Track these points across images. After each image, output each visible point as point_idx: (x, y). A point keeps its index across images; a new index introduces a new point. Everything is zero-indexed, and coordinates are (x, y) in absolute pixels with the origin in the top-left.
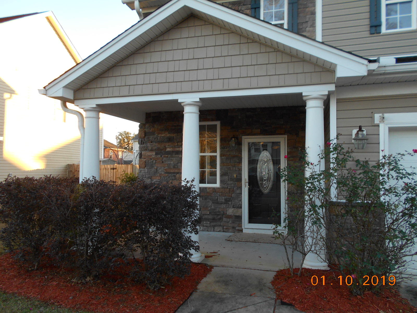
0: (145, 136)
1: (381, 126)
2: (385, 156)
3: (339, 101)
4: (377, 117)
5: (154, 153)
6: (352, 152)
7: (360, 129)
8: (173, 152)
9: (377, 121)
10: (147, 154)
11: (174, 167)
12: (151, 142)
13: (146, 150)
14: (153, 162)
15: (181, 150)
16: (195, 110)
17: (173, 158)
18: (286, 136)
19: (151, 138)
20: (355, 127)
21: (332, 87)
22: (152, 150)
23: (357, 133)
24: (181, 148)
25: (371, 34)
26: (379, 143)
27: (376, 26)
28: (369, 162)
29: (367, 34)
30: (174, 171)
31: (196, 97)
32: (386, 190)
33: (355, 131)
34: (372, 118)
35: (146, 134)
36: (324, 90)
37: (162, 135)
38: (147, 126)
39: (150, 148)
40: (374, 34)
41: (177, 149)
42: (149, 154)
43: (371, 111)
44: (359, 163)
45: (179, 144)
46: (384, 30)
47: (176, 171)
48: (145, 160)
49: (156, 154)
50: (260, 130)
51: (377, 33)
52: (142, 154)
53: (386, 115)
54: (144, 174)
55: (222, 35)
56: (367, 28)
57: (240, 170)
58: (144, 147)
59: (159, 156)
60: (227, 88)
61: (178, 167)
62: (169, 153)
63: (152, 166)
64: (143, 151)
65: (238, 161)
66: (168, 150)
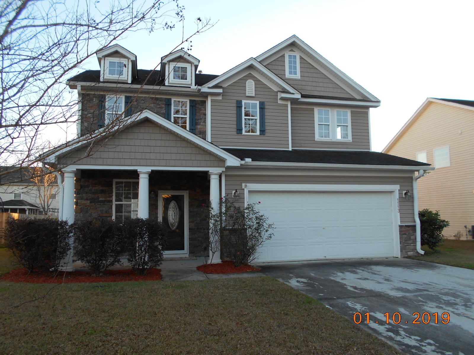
0: (81, 188)
1: (245, 190)
2: (249, 204)
3: (226, 176)
4: (243, 185)
5: (89, 202)
6: (234, 202)
7: (236, 191)
8: (105, 200)
9: (243, 187)
10: (82, 202)
11: (106, 212)
12: (87, 193)
13: (82, 199)
14: (88, 208)
15: (111, 199)
16: (147, 176)
17: (105, 206)
18: (188, 191)
19: (86, 189)
20: (234, 190)
21: (224, 169)
22: (87, 199)
23: (235, 193)
24: (111, 198)
25: (237, 134)
26: (244, 198)
27: (240, 130)
28: (241, 208)
29: (235, 133)
30: (105, 215)
31: (149, 169)
32: (250, 219)
33: (234, 192)
34: (241, 185)
35: (81, 186)
36: (220, 170)
37: (96, 188)
38: (82, 180)
39: (85, 198)
40: (239, 134)
41: (109, 199)
42: (84, 202)
43: (241, 182)
44: (236, 208)
45: (111, 195)
46: (244, 133)
47: (108, 215)
48: (80, 207)
49: (91, 202)
50: (170, 187)
51: (240, 134)
52: (78, 202)
53: (247, 184)
54: (79, 218)
55: (166, 134)
56: (235, 130)
57: (157, 214)
58: (80, 197)
59: (93, 204)
60: (168, 165)
61: (109, 212)
62: (102, 201)
63: (87, 212)
64: (79, 200)
65: (155, 208)
66: (101, 199)
